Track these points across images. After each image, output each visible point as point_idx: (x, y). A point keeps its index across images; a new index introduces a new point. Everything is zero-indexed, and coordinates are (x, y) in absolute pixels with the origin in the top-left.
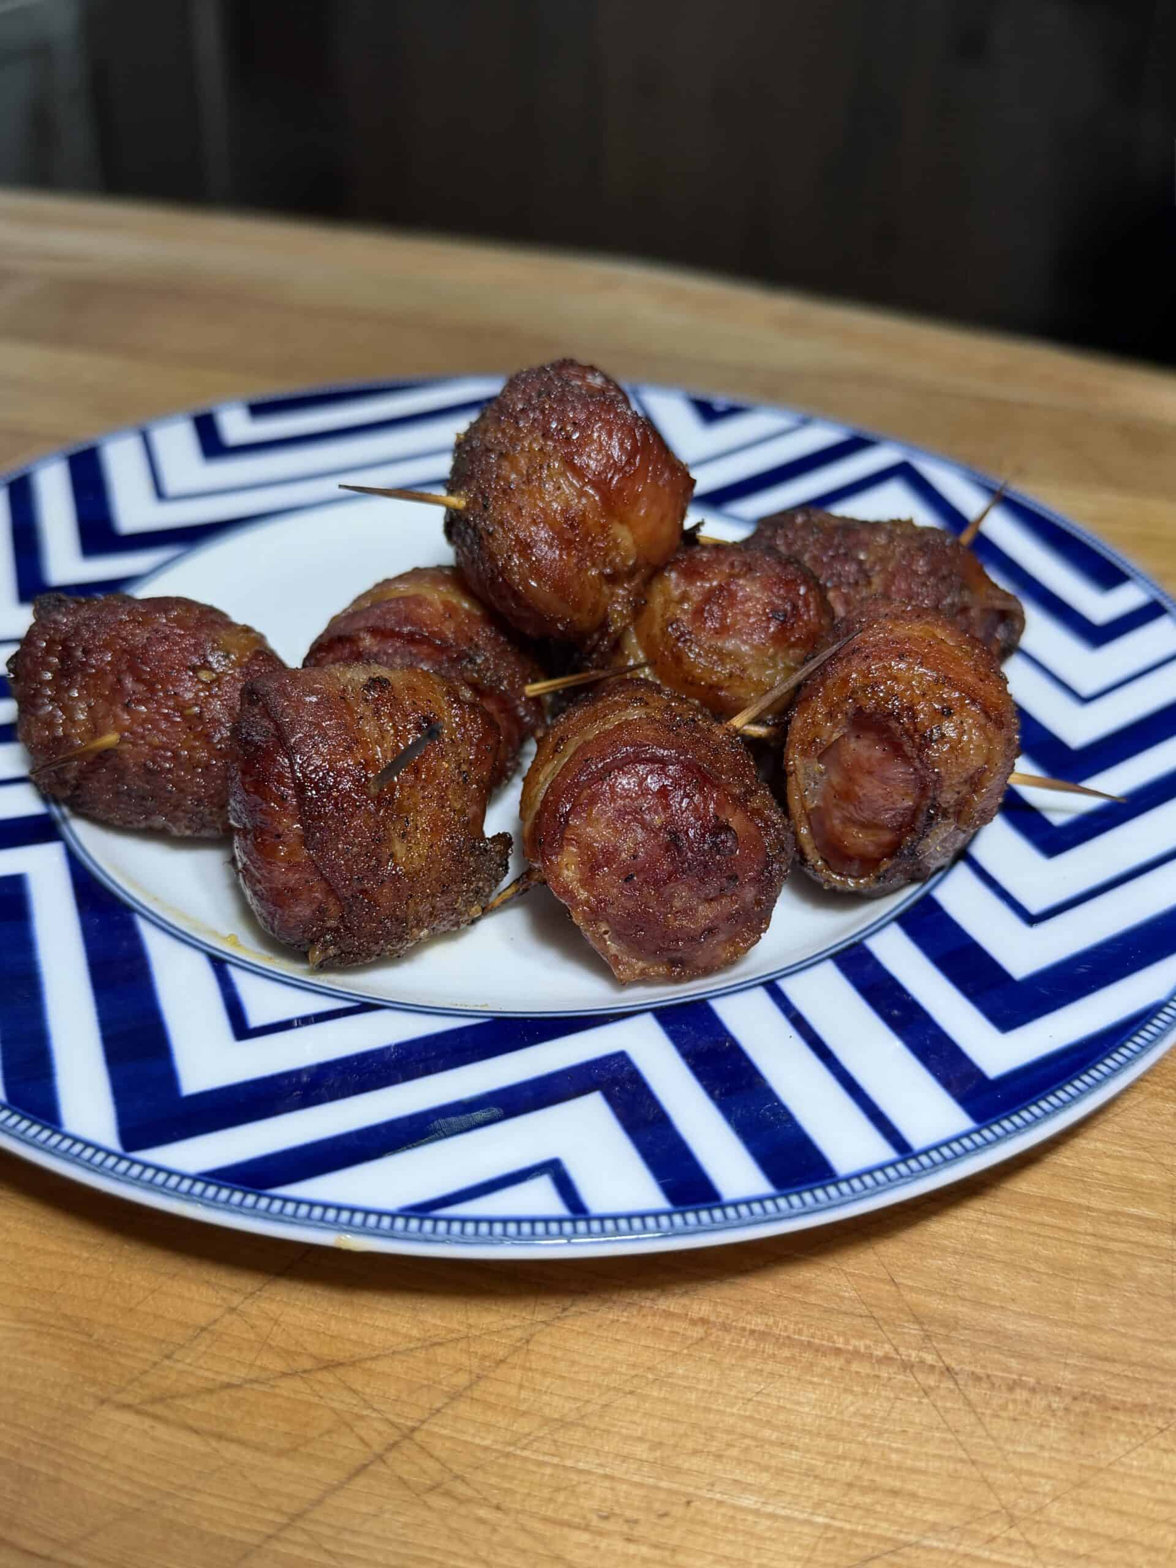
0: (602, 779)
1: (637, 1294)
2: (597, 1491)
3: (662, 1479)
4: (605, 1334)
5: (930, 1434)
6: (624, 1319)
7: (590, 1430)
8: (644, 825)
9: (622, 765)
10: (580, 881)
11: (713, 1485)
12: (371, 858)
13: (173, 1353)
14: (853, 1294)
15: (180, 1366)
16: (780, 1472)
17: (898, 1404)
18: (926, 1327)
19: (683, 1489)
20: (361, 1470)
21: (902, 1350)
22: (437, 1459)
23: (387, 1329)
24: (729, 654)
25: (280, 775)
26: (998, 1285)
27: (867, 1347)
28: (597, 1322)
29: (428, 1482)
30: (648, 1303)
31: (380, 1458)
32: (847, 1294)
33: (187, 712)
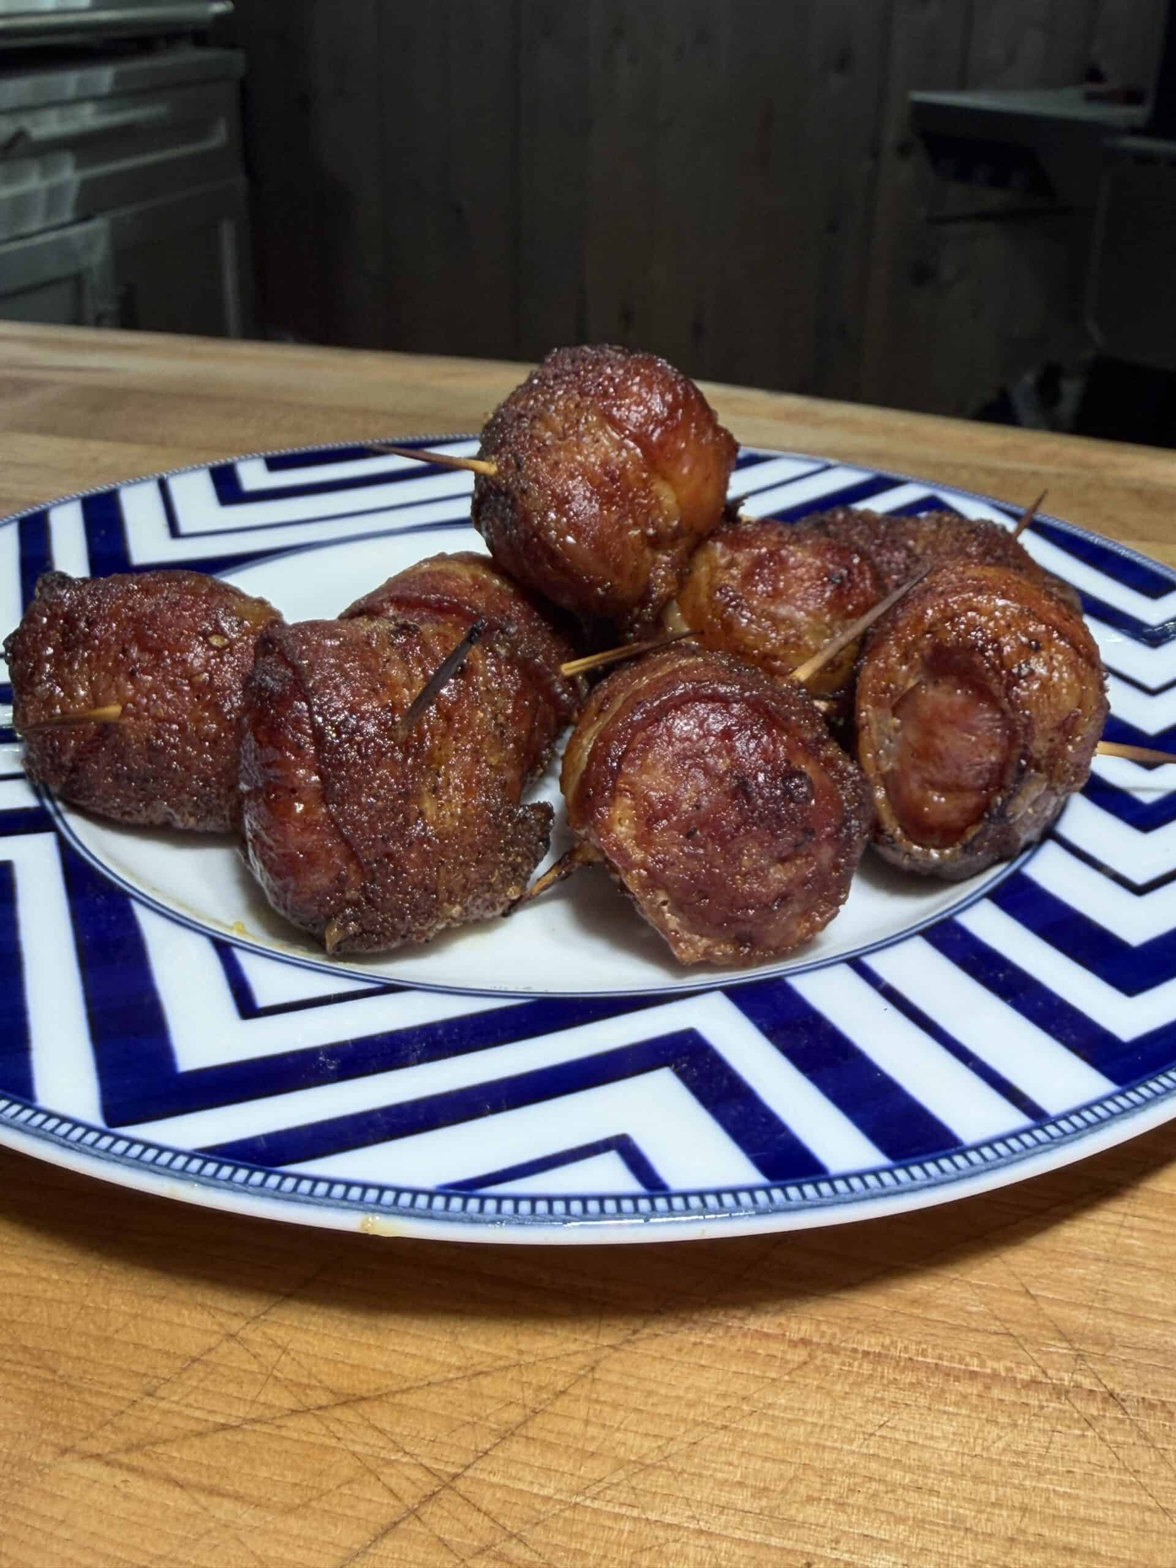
0: (658, 720)
1: (722, 1313)
2: (691, 1552)
3: (772, 1535)
4: (687, 1359)
5: (1102, 1475)
6: (710, 1342)
7: (677, 1474)
8: (707, 771)
9: (680, 704)
10: (635, 838)
11: (837, 1542)
12: (397, 815)
13: (156, 1388)
14: (982, 1308)
15: (163, 1405)
16: (920, 1523)
17: (1057, 1437)
18: (1077, 1346)
19: (799, 1547)
20: (389, 1529)
21: (1050, 1372)
22: (487, 1514)
23: (421, 1357)
24: (783, 620)
25: (298, 721)
26: (1154, 1295)
27: (1009, 1369)
28: (676, 1345)
29: (476, 1543)
30: (736, 1323)
31: (413, 1512)
32: (974, 1309)
33: (196, 678)
